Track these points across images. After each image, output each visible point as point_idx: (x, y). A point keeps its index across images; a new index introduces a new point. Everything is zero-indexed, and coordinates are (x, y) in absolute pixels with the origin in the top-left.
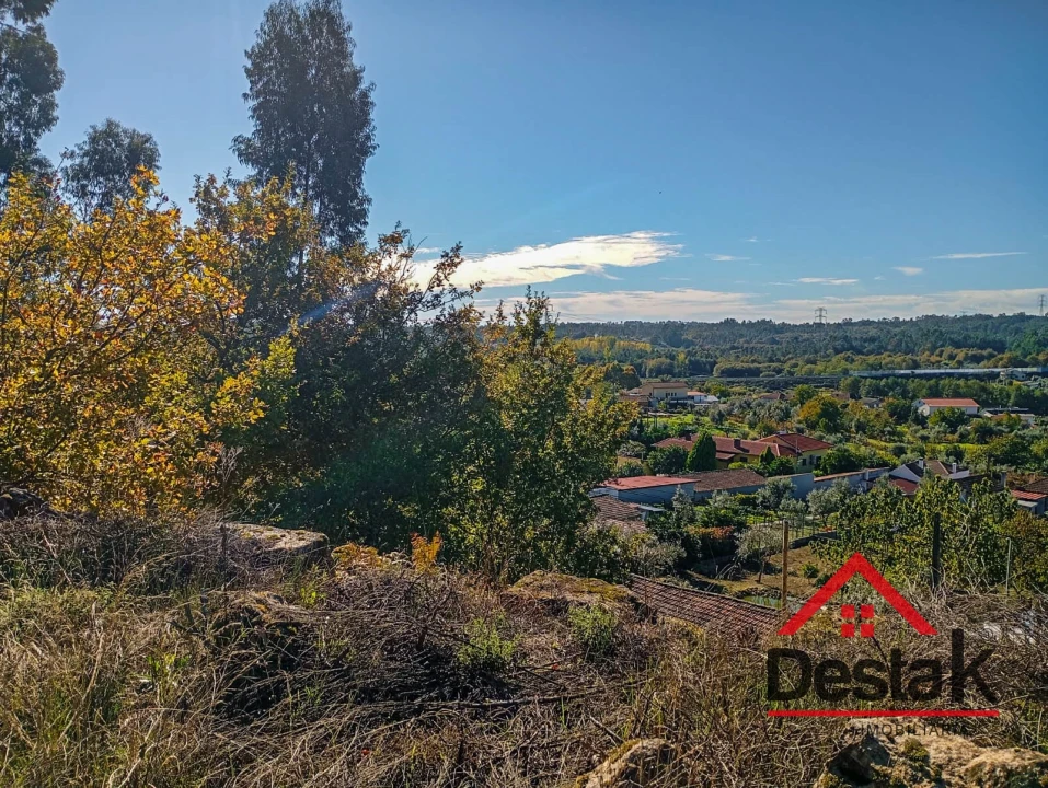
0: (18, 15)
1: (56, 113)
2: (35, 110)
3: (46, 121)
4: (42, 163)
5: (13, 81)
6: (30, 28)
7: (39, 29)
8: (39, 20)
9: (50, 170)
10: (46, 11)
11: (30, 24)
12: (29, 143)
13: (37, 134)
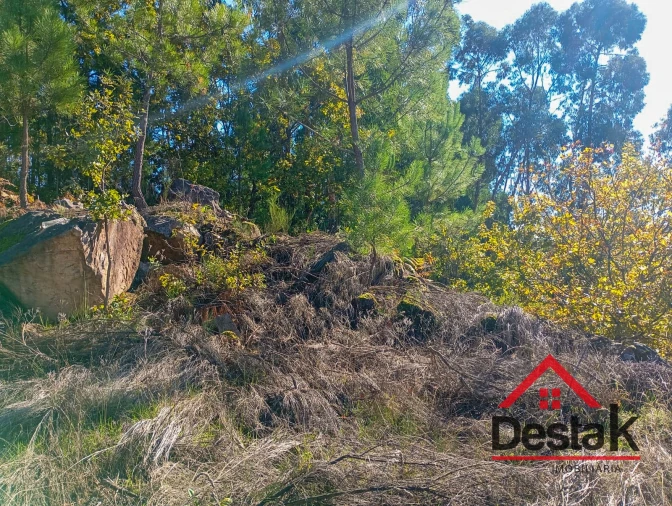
0: (623, 46)
1: (644, 101)
2: (632, 102)
3: (639, 106)
4: (636, 134)
5: (618, 87)
6: (629, 52)
7: (635, 51)
8: (635, 45)
9: (641, 138)
10: (639, 38)
11: (629, 49)
12: (629, 123)
13: (633, 117)
